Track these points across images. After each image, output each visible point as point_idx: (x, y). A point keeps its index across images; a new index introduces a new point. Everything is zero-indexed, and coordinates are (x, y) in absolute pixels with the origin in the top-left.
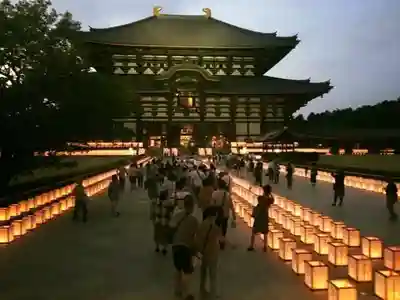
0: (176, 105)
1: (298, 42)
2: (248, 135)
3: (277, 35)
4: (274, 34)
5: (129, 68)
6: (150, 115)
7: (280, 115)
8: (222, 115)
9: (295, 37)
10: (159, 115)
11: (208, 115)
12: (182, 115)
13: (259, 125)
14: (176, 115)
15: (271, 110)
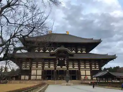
0: (57, 63)
1: (102, 41)
2: (86, 75)
3: (94, 39)
4: (92, 39)
5: (40, 50)
6: (47, 67)
7: (97, 67)
8: (75, 67)
9: (100, 39)
10: (51, 67)
11: (70, 67)
12: (59, 67)
13: (90, 71)
14: (58, 67)
15: (93, 65)
